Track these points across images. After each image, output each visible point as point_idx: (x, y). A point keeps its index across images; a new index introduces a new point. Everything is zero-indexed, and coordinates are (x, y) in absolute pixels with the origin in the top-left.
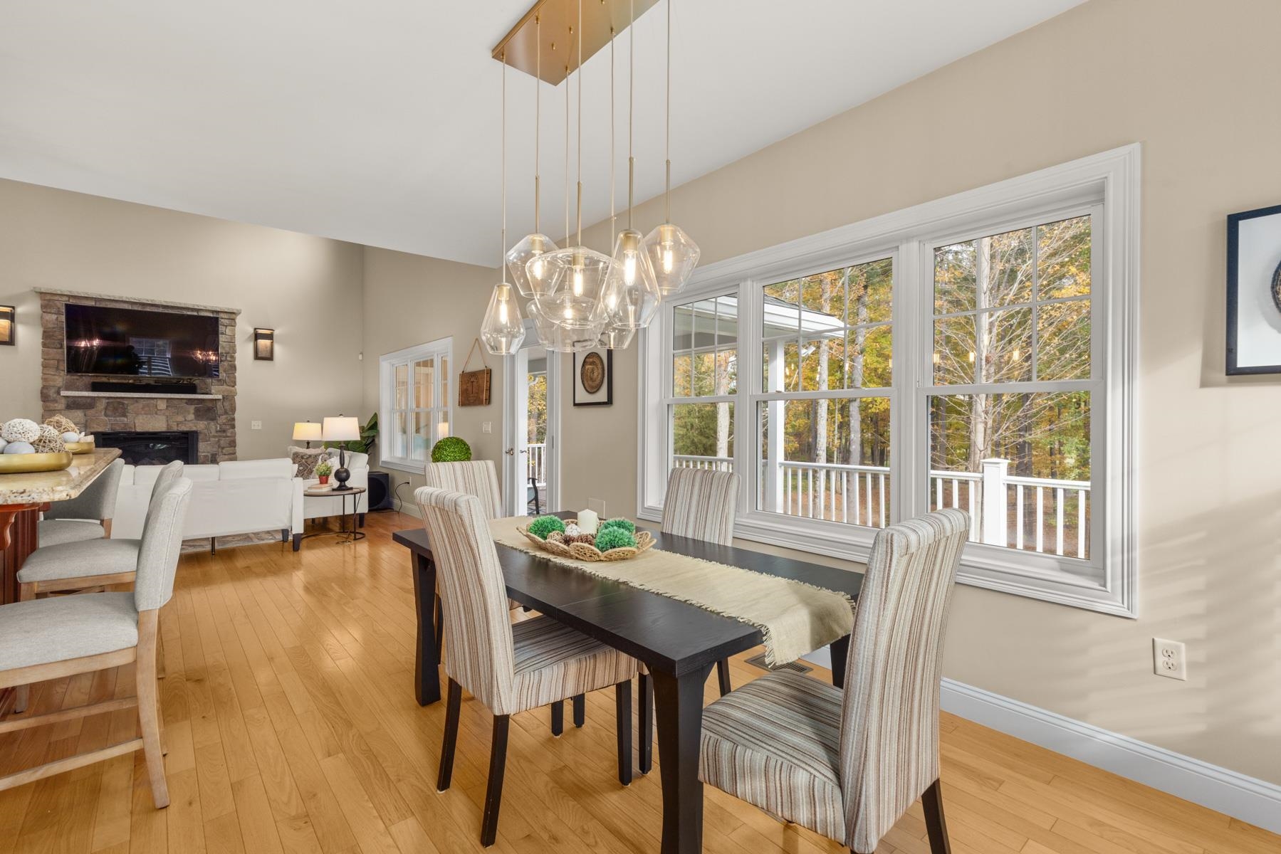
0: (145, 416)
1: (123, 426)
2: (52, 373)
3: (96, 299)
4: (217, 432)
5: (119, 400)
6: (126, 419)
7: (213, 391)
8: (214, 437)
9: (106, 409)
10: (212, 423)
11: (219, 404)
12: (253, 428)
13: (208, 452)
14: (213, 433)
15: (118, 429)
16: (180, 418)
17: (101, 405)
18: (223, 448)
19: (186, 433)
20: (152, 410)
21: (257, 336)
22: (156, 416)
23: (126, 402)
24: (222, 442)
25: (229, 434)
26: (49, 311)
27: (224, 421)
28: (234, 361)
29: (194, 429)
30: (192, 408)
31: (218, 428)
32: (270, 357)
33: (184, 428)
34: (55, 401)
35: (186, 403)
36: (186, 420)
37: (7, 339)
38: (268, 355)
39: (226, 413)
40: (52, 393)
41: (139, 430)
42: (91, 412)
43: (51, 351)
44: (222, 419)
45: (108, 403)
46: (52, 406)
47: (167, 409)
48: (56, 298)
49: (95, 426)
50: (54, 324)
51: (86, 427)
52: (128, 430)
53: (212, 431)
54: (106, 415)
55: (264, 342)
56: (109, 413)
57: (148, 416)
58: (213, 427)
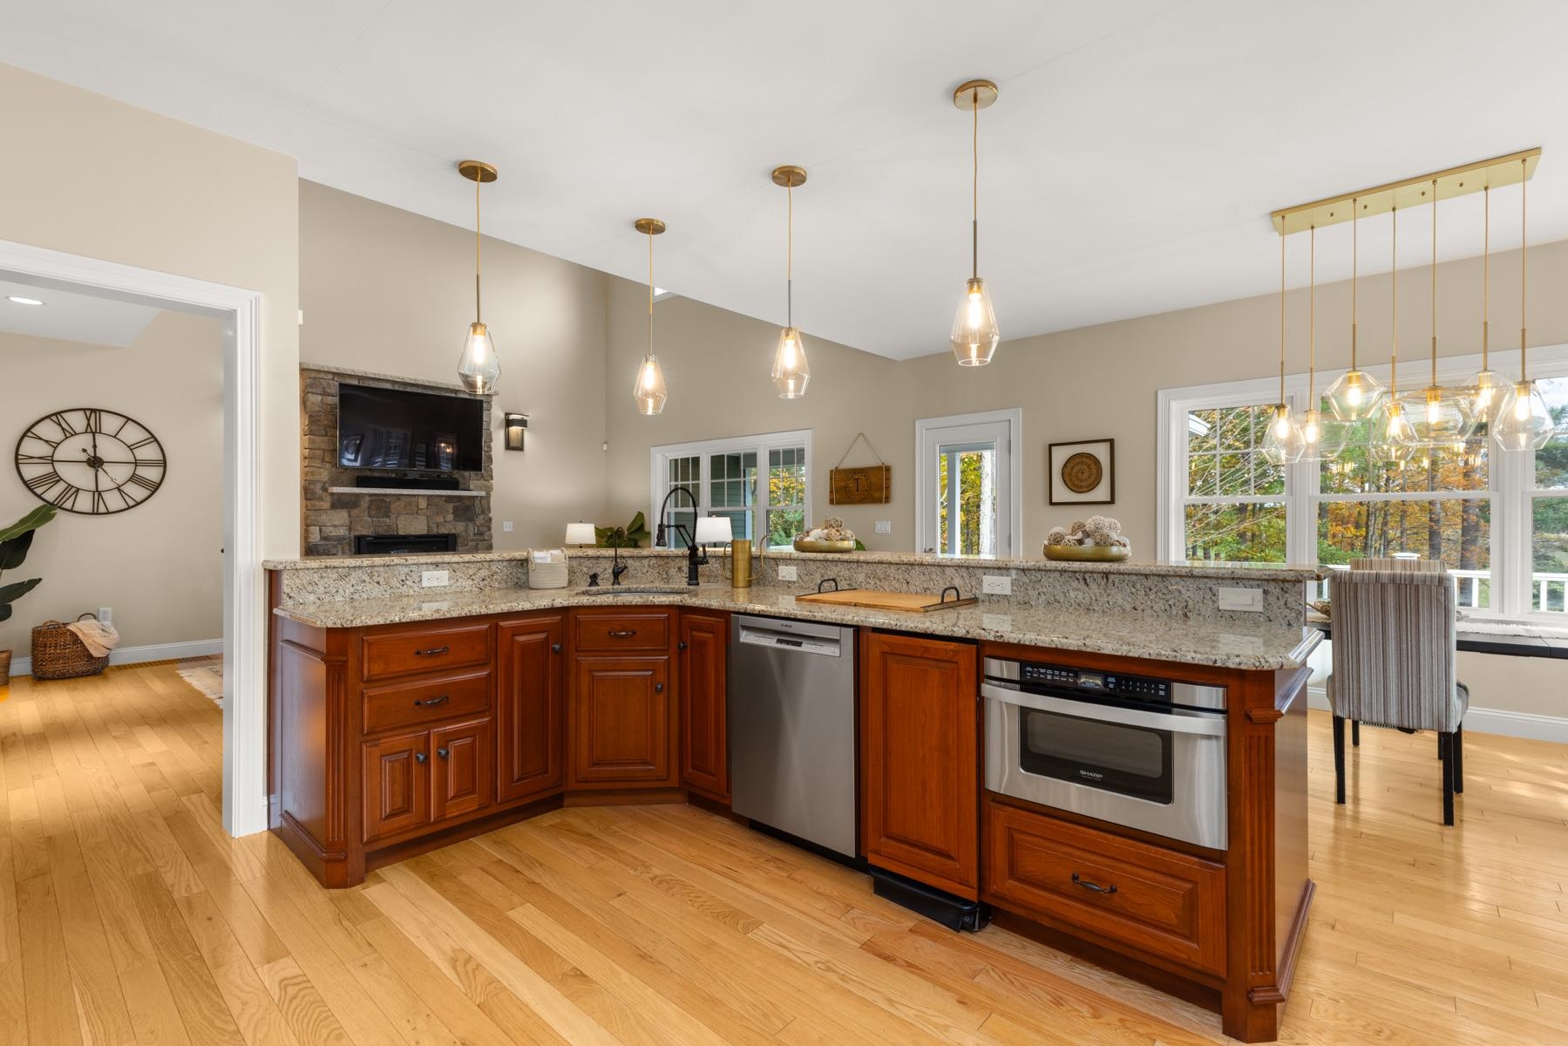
0: (407, 517)
1: (386, 528)
2: (317, 465)
3: (360, 378)
4: (475, 535)
5: (381, 498)
6: (388, 520)
7: (471, 487)
8: (472, 540)
9: (369, 508)
10: (471, 525)
11: (477, 501)
12: (505, 530)
14: (472, 537)
15: (381, 532)
16: (440, 519)
17: (365, 504)
19: (446, 536)
20: (412, 508)
21: (508, 422)
22: (418, 517)
23: (388, 500)
24: (480, 547)
25: (486, 538)
26: (314, 391)
27: (482, 522)
28: (491, 451)
29: (453, 531)
30: (450, 507)
31: (476, 531)
32: (520, 448)
33: (443, 531)
34: (321, 499)
35: (446, 501)
36: (445, 521)
38: (519, 445)
39: (483, 512)
40: (318, 489)
41: (402, 532)
42: (355, 512)
43: (317, 439)
44: (480, 520)
45: (371, 500)
46: (318, 504)
47: (427, 507)
48: (322, 375)
49: (360, 528)
50: (319, 406)
51: (350, 529)
52: (391, 533)
53: (471, 534)
54: (370, 516)
55: (514, 430)
56: (373, 513)
57: (411, 517)
58: (472, 530)
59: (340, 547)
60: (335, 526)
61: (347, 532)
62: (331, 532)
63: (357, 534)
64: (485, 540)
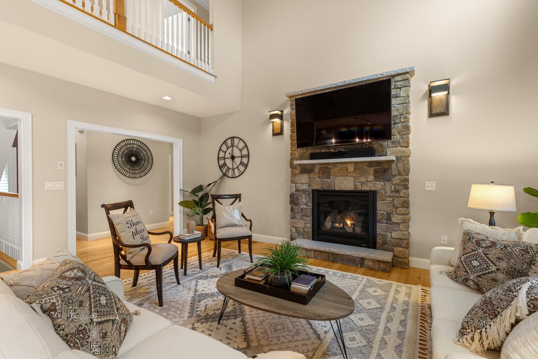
0: (340, 177)
1: (327, 185)
2: (295, 149)
4: (392, 192)
5: (325, 166)
6: (329, 180)
7: (388, 153)
8: (389, 197)
9: (319, 172)
10: (387, 183)
11: (394, 165)
12: (426, 189)
13: (385, 211)
14: (389, 193)
15: (325, 188)
16: (363, 179)
17: (317, 170)
18: (397, 208)
19: (367, 192)
20: (345, 173)
21: (432, 90)
22: (347, 177)
23: (330, 167)
24: (396, 202)
25: (402, 195)
27: (398, 182)
28: (408, 122)
29: (373, 189)
30: (372, 170)
31: (393, 189)
32: (445, 112)
33: (366, 188)
35: (368, 165)
36: (367, 181)
37: (279, 131)
38: (443, 110)
39: (399, 174)
41: (337, 189)
42: (312, 175)
44: (397, 180)
45: (320, 168)
46: (296, 171)
47: (354, 171)
49: (314, 185)
50: (293, 116)
51: (309, 186)
52: (330, 189)
53: (388, 191)
54: (319, 177)
55: (438, 95)
56: (321, 176)
57: (343, 178)
58: (389, 187)
59: (304, 196)
60: (302, 184)
61: (308, 188)
62: (300, 187)
63: (312, 188)
64: (401, 197)
